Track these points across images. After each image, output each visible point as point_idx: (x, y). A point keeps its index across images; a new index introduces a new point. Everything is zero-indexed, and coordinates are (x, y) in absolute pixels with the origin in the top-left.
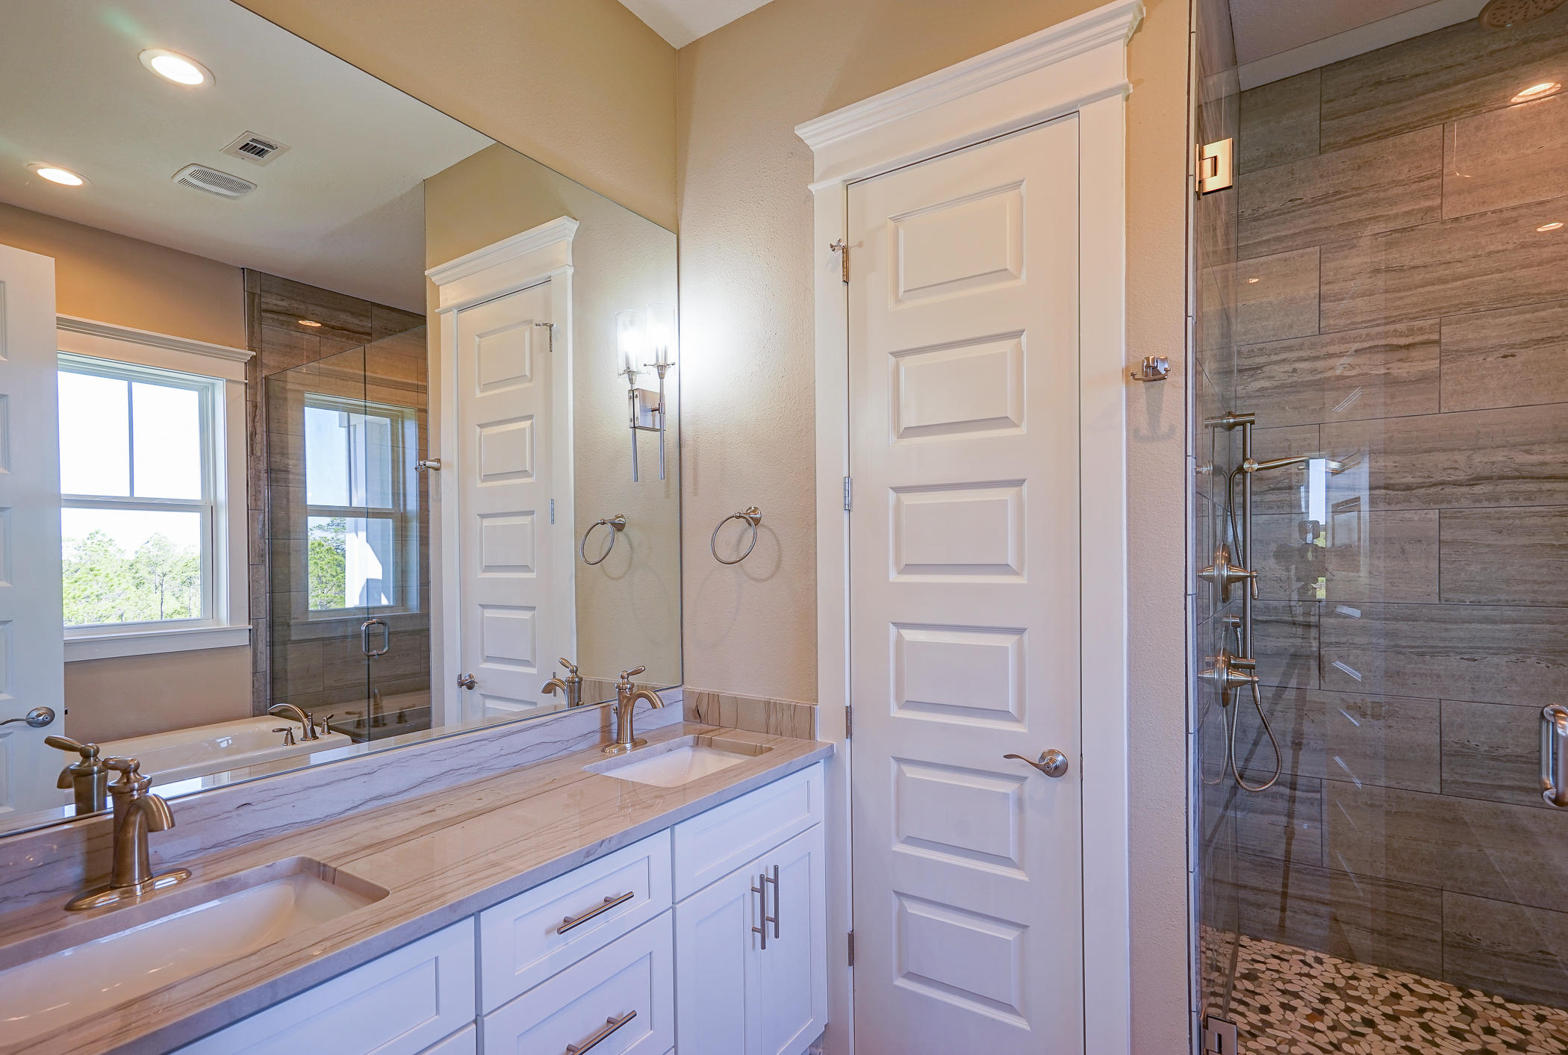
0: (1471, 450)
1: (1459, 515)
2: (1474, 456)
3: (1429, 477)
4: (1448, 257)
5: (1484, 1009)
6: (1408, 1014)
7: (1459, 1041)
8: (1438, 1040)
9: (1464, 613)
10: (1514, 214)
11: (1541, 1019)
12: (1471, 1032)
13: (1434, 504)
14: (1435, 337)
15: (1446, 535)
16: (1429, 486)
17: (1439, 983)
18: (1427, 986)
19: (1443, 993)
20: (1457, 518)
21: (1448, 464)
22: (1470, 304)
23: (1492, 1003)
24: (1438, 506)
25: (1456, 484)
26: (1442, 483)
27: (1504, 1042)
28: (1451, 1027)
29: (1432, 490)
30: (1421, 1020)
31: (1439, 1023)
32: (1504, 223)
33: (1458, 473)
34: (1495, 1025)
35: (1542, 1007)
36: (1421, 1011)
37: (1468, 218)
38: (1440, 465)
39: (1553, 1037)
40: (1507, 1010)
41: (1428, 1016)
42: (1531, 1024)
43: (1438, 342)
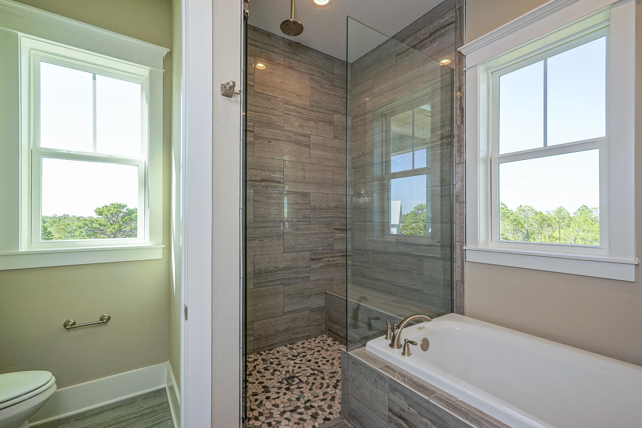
0: (262, 170)
1: (259, 192)
2: (262, 172)
3: (251, 178)
4: (256, 104)
5: (267, 357)
6: (253, 370)
7: (268, 371)
8: (264, 375)
9: (260, 225)
10: (270, 97)
11: (278, 352)
12: (268, 366)
13: (253, 187)
14: (253, 130)
15: (256, 199)
16: (251, 181)
17: (253, 355)
18: (251, 358)
19: (256, 358)
20: (258, 193)
21: (256, 174)
22: (261, 122)
23: (267, 354)
24: (253, 188)
25: (258, 181)
26: (255, 181)
27: (276, 364)
28: (264, 368)
29: (252, 182)
30: (256, 371)
31: (260, 367)
32: (268, 99)
33: (258, 177)
34: (271, 360)
35: (276, 348)
36: (255, 367)
37: (261, 93)
38: (254, 174)
39: (283, 356)
40: (271, 354)
41: (257, 367)
42: (277, 355)
43: (253, 132)
